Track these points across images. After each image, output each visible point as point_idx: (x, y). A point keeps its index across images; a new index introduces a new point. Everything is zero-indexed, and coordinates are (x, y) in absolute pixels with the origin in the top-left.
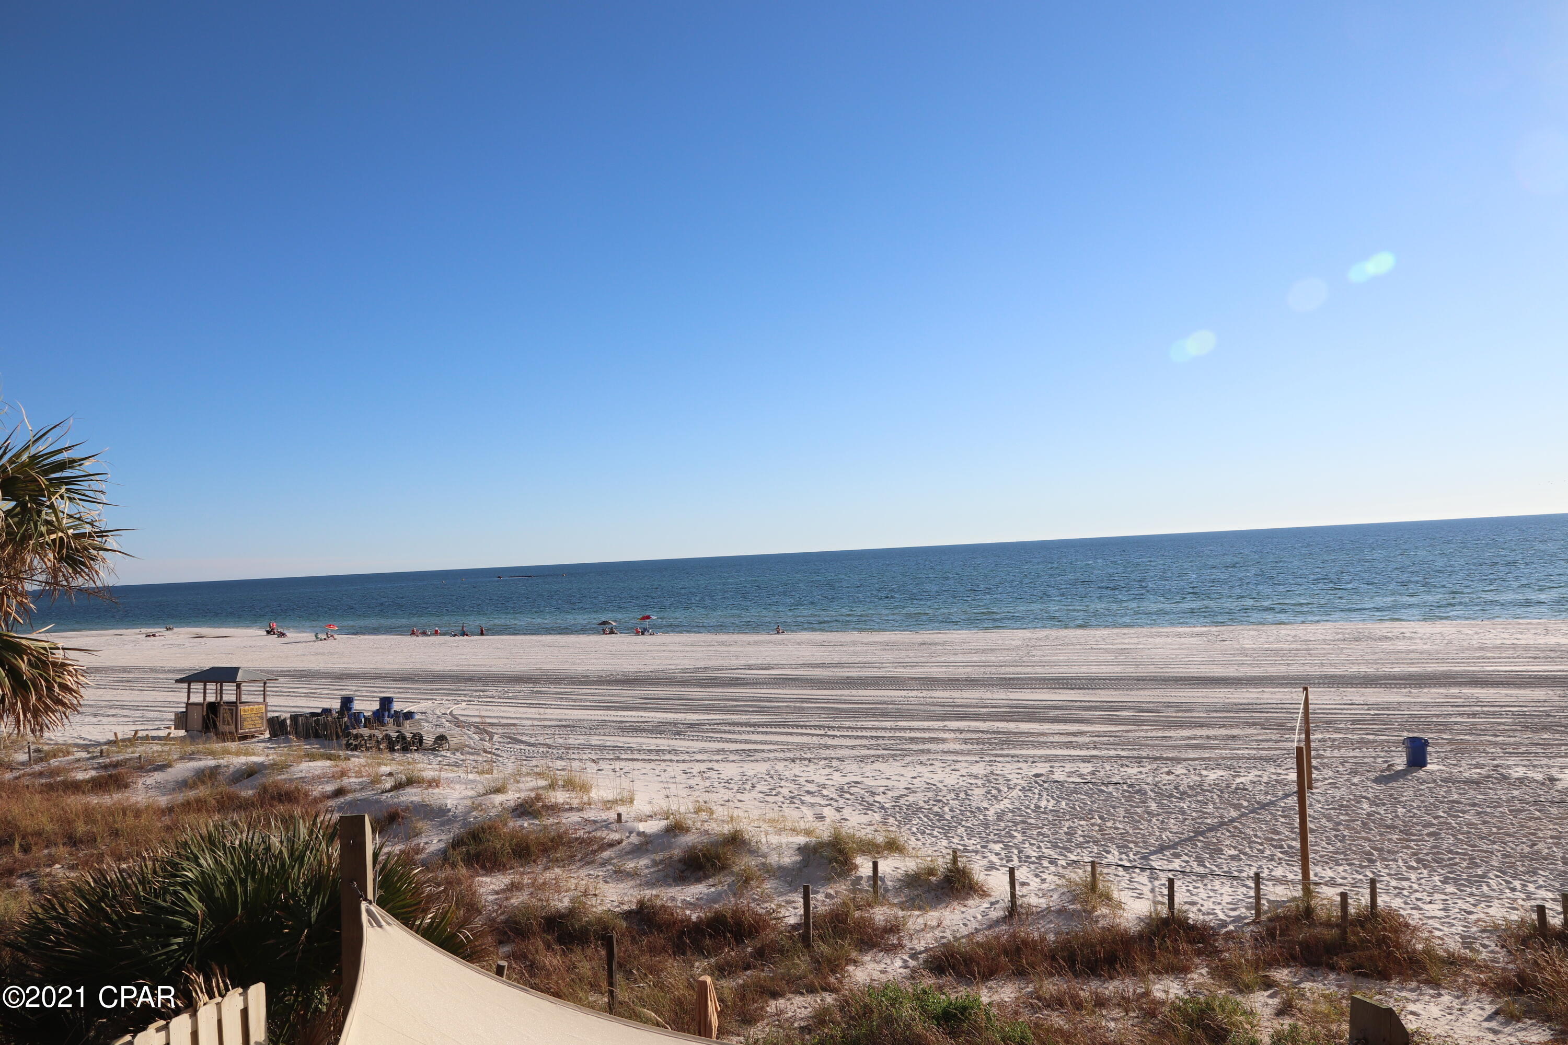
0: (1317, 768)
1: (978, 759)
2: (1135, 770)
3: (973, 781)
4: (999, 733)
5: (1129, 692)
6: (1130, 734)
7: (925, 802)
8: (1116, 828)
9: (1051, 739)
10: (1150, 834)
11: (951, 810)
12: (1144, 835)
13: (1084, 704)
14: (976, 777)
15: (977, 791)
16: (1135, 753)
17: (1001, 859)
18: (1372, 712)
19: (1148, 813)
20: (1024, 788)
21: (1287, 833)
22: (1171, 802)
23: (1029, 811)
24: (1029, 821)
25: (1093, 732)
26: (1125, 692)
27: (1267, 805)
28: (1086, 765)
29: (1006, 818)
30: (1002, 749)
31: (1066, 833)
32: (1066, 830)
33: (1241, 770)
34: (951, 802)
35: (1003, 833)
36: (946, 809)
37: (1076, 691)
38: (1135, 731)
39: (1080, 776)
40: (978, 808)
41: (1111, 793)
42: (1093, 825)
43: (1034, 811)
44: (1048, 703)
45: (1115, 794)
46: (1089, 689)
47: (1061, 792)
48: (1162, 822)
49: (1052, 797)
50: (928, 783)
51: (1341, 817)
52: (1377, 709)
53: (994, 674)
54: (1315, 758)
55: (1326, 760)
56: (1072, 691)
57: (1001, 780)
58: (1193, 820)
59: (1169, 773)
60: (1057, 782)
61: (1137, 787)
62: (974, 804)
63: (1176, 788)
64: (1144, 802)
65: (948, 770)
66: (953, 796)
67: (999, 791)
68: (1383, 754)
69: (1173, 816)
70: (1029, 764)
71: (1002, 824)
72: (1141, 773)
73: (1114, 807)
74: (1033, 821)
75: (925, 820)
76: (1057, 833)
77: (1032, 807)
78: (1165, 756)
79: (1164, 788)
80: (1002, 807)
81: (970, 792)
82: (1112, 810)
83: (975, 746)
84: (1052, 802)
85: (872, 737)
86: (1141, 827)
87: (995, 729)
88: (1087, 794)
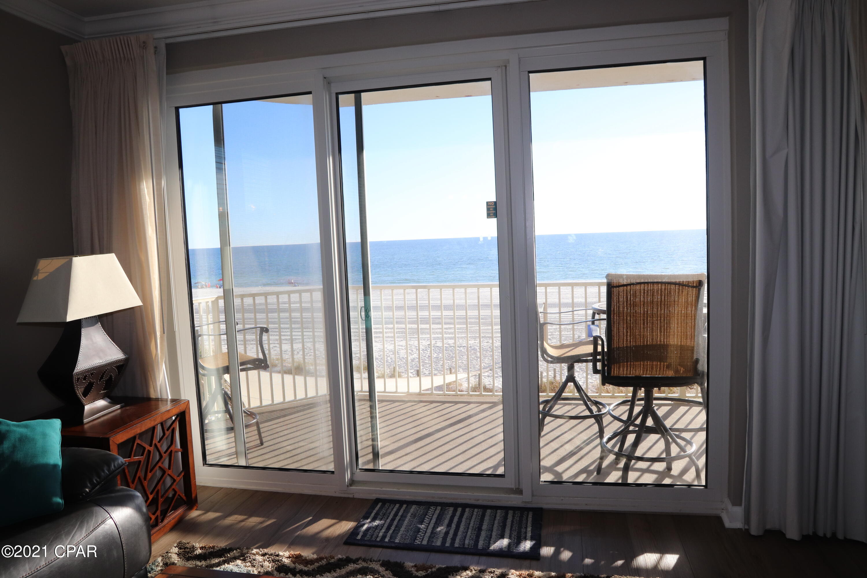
0: (550, 339)
1: (402, 339)
2: (473, 342)
3: (401, 347)
4: (412, 329)
5: (473, 311)
6: (472, 328)
7: (379, 356)
8: (463, 363)
9: (436, 331)
10: (477, 364)
11: (391, 359)
12: (474, 365)
14: (402, 346)
15: (402, 351)
16: (473, 335)
17: (414, 375)
18: (579, 318)
19: (477, 357)
20: (423, 349)
22: (487, 353)
23: (425, 358)
24: (425, 361)
25: (455, 328)
28: (452, 340)
29: (415, 361)
30: (414, 335)
31: (441, 365)
32: (441, 364)
34: (391, 356)
35: (414, 366)
36: (389, 358)
37: (449, 311)
38: (475, 327)
39: (449, 344)
40: (403, 358)
41: (461, 350)
42: (453, 362)
43: (428, 358)
45: (463, 350)
47: (440, 351)
49: (436, 353)
50: (380, 349)
52: (582, 316)
53: (409, 304)
54: (550, 335)
55: (555, 336)
56: (447, 311)
57: (413, 347)
59: (487, 342)
60: (438, 347)
61: (473, 348)
62: (401, 356)
63: (490, 347)
64: (475, 353)
65: (388, 344)
66: (391, 353)
67: (412, 351)
68: (578, 333)
69: (487, 358)
70: (426, 341)
71: (414, 363)
72: (475, 343)
73: (462, 356)
74: (427, 362)
75: (380, 362)
76: (437, 365)
77: (427, 356)
78: (487, 336)
79: (484, 347)
80: (413, 357)
81: (399, 352)
82: (461, 357)
83: (401, 335)
84: (436, 354)
87: (410, 327)
88: (451, 351)
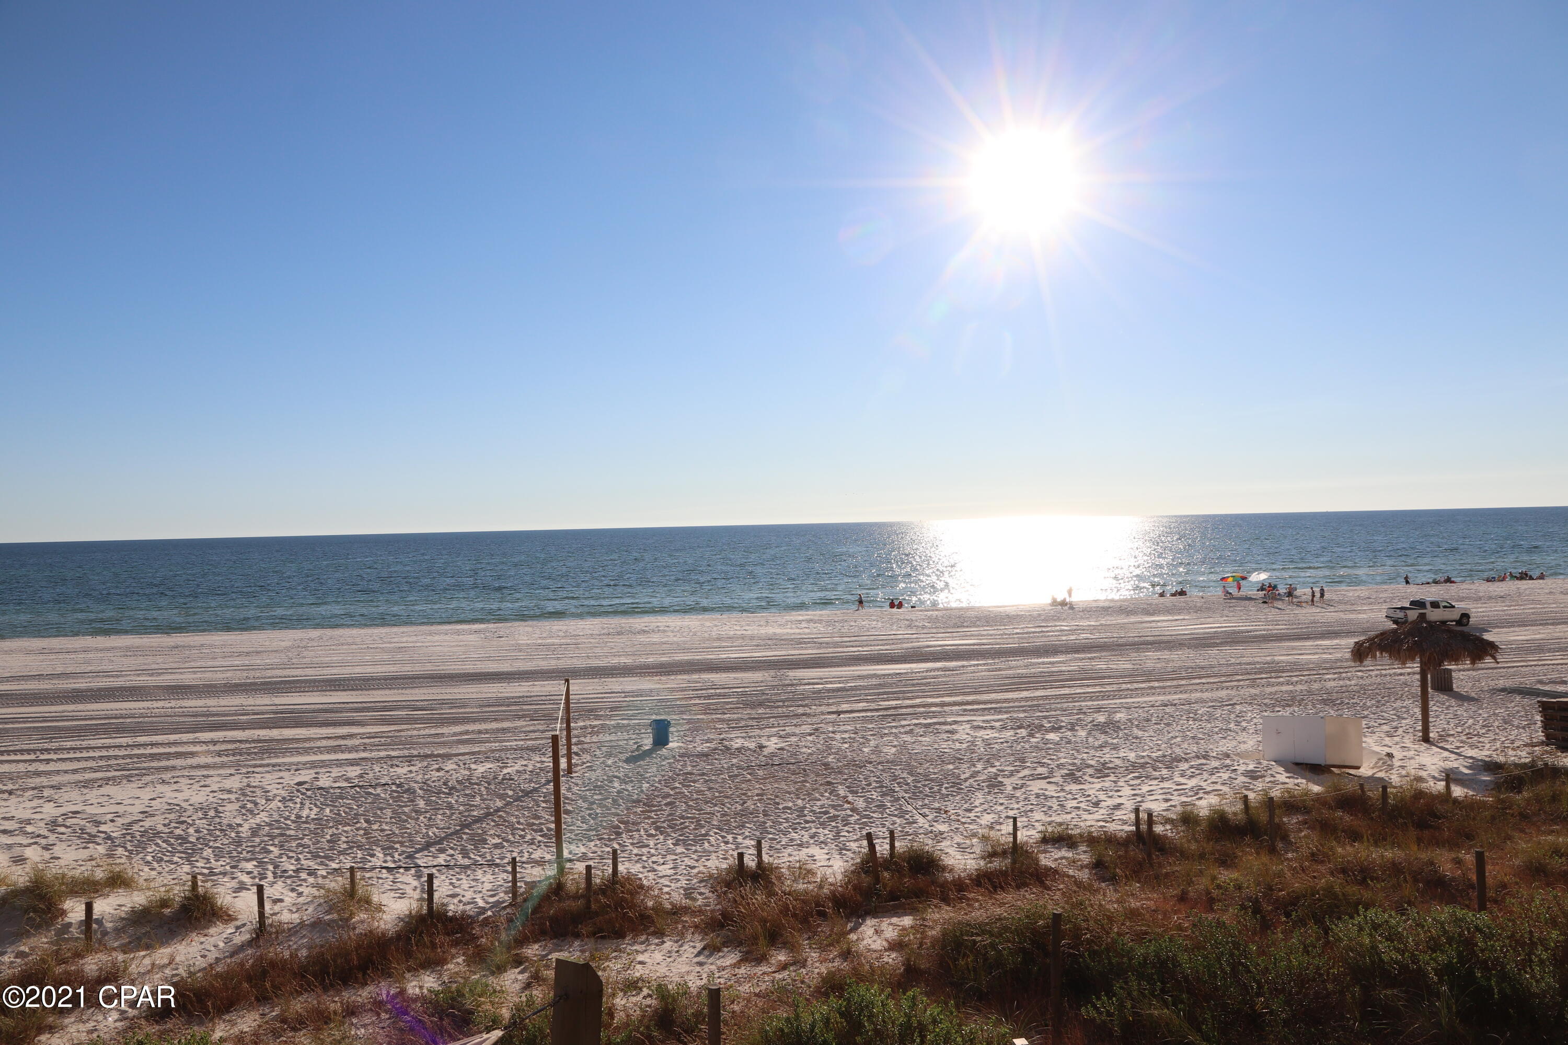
0: (577, 754)
1: (232, 771)
2: (406, 769)
3: (225, 796)
4: (259, 741)
5: (403, 691)
6: (402, 734)
7: (165, 825)
8: (383, 830)
9: (319, 744)
10: (417, 832)
11: (196, 831)
12: (410, 834)
13: (356, 705)
14: (229, 792)
15: (229, 807)
16: (406, 752)
17: (254, 878)
18: (627, 699)
19: (416, 812)
20: (284, 798)
21: (547, 817)
22: (440, 798)
23: (289, 822)
24: (288, 833)
25: (363, 734)
26: (400, 691)
27: (531, 792)
28: (355, 768)
29: (262, 832)
30: (262, 759)
31: (328, 841)
32: (328, 837)
33: (509, 761)
34: (197, 822)
35: (257, 849)
36: (191, 830)
37: (349, 693)
38: (408, 730)
39: (348, 780)
40: (230, 825)
41: (378, 795)
42: (357, 829)
43: (294, 822)
44: (318, 706)
45: (382, 795)
46: (362, 690)
47: (326, 799)
48: (430, 819)
49: (316, 805)
50: (170, 804)
51: (595, 797)
52: (633, 696)
53: (258, 678)
54: (576, 744)
55: (586, 746)
56: (344, 693)
57: (259, 792)
58: (460, 813)
59: (438, 770)
60: (321, 788)
61: (406, 787)
62: (225, 822)
63: (445, 784)
64: (412, 801)
65: (196, 786)
66: (200, 814)
67: (256, 804)
68: (634, 736)
69: (441, 812)
70: (292, 772)
71: (257, 840)
72: (411, 772)
73: (381, 809)
74: (292, 833)
75: (164, 845)
76: (318, 842)
77: (293, 817)
78: (436, 753)
79: (433, 784)
80: (258, 821)
81: (220, 809)
82: (379, 812)
83: (231, 758)
84: (315, 810)
85: (101, 758)
86: (408, 826)
87: (256, 738)
88: (353, 798)
